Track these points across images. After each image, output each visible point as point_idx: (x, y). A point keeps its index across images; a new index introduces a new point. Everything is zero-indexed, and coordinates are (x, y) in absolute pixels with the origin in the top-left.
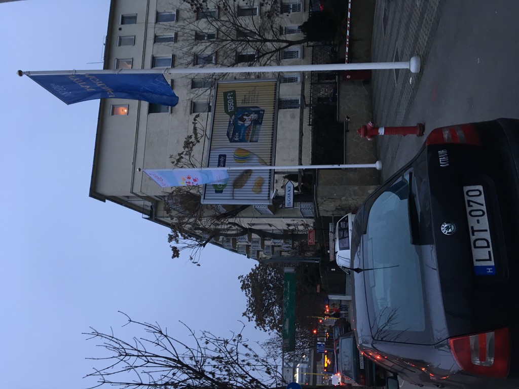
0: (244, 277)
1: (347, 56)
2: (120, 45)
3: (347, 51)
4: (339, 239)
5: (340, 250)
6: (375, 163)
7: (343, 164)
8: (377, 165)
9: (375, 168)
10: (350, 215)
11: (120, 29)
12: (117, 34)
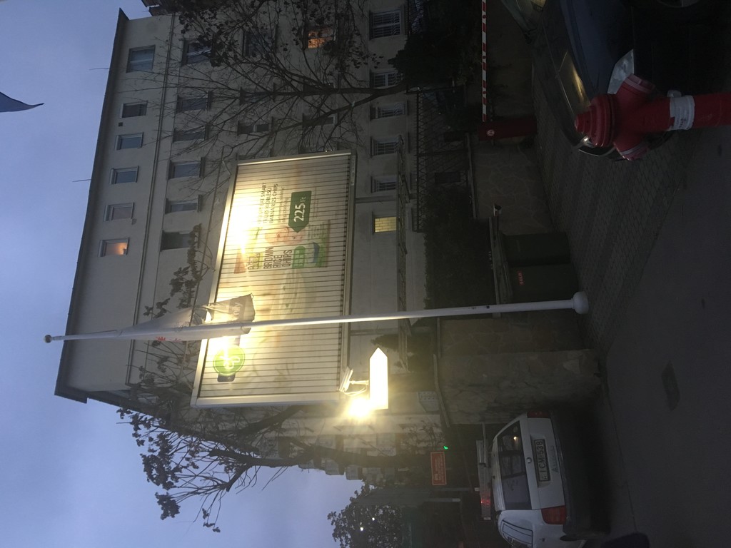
0: (337, 514)
1: (484, 90)
2: (120, 147)
3: (484, 78)
4: (502, 478)
5: (507, 509)
6: (570, 297)
7: (495, 304)
8: (577, 303)
9: (572, 311)
10: (523, 420)
11: (121, 124)
12: (117, 132)
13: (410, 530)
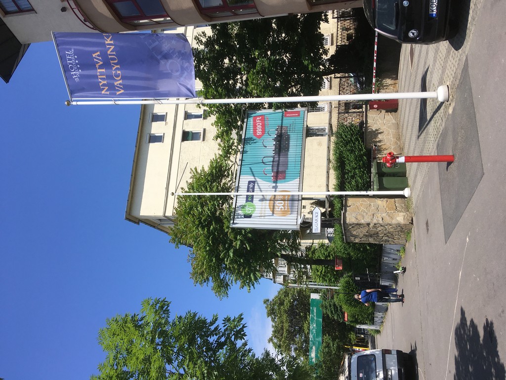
0: (270, 301)
3: (374, 81)
8: (406, 193)
9: (403, 195)
13: (315, 311)
